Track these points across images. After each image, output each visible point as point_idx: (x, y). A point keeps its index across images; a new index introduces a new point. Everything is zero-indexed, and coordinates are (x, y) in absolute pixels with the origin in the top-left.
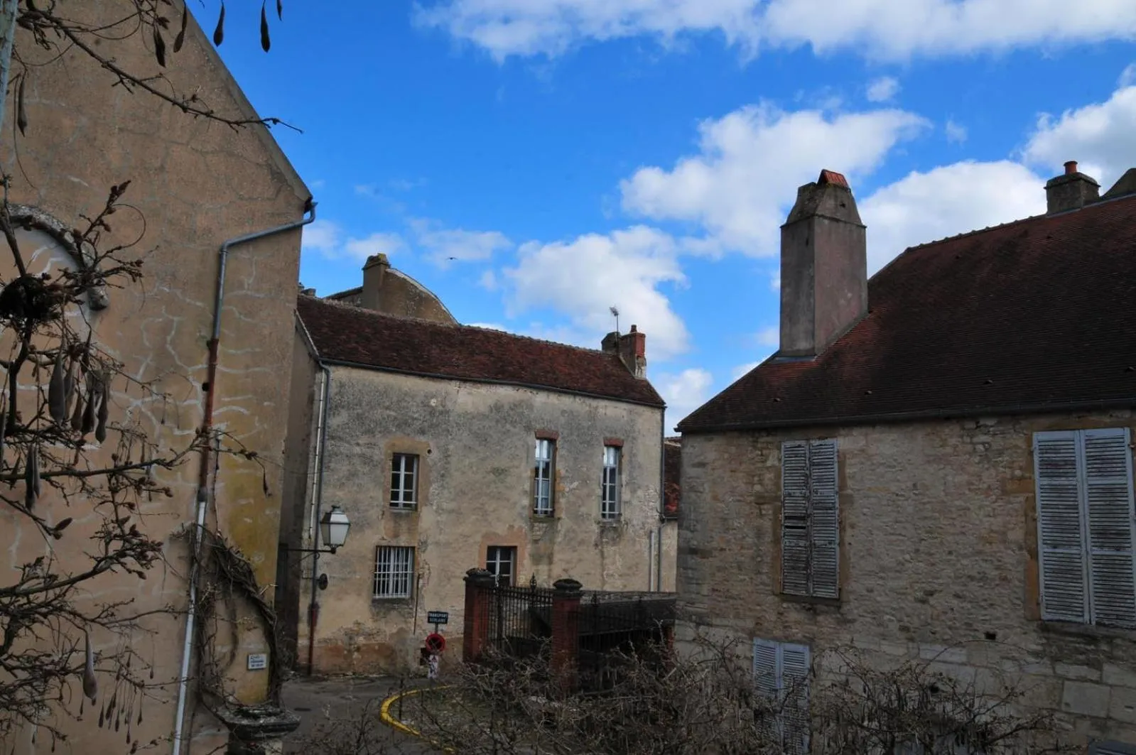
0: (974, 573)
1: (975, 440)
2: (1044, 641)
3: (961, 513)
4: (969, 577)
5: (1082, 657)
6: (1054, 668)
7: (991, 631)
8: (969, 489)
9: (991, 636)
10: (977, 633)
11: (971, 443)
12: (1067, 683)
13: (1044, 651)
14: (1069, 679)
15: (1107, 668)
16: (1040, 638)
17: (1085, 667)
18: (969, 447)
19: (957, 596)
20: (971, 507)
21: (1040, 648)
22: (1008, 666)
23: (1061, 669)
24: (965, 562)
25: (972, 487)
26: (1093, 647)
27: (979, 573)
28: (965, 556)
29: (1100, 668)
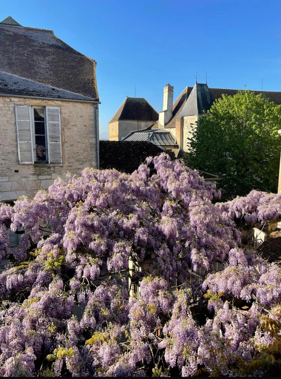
0: (10, 151)
1: (9, 106)
2: (35, 170)
3: (5, 131)
4: (8, 152)
5: (46, 173)
6: (38, 178)
7: (17, 170)
8: (7, 123)
9: (17, 171)
10: (12, 171)
11: (8, 107)
12: (42, 181)
13: (35, 173)
14: (43, 180)
15: (53, 175)
16: (34, 169)
17: (47, 176)
18: (8, 108)
19: (3, 159)
20: (9, 129)
21: (34, 172)
22: (24, 180)
23: (40, 177)
24: (6, 148)
25: (8, 122)
26: (49, 170)
27: (12, 151)
28: (6, 146)
29: (51, 175)
